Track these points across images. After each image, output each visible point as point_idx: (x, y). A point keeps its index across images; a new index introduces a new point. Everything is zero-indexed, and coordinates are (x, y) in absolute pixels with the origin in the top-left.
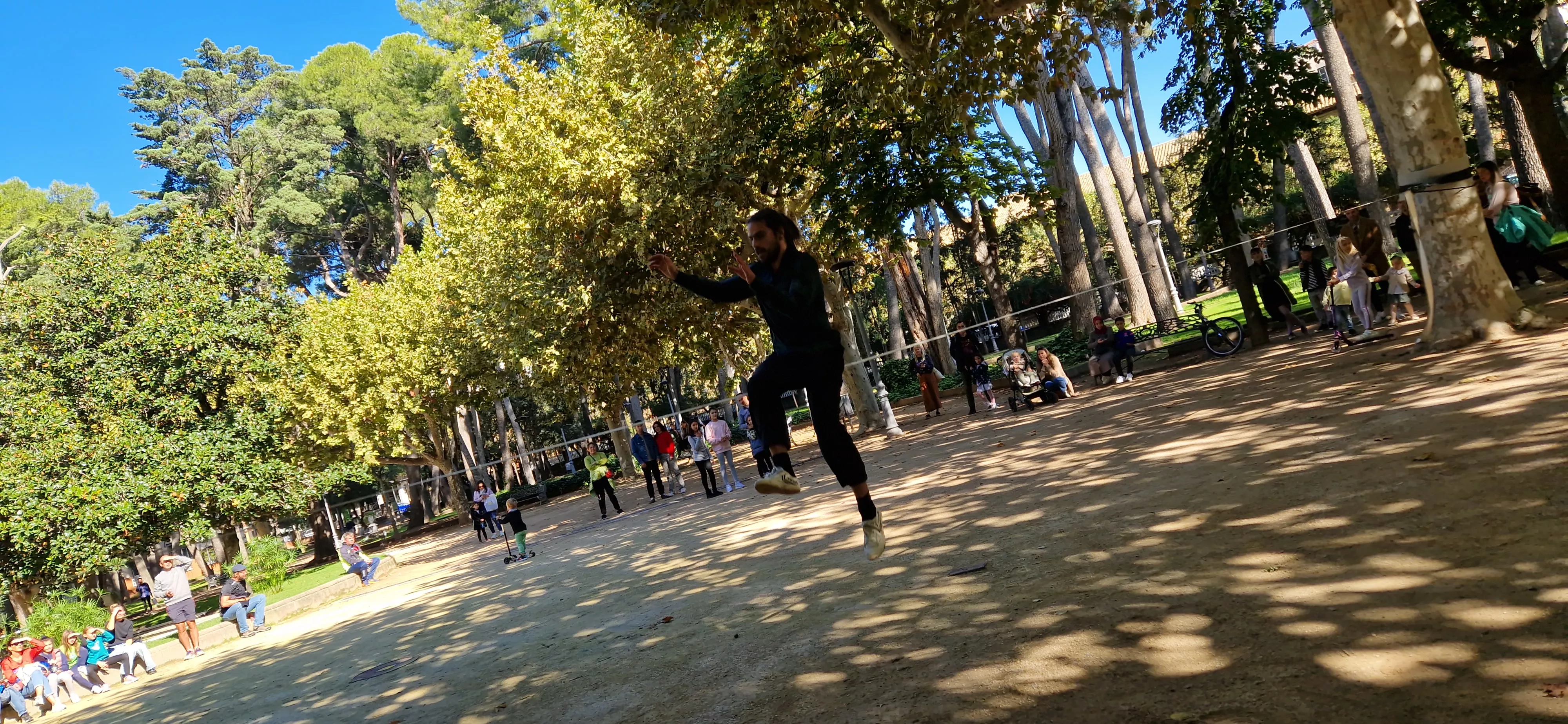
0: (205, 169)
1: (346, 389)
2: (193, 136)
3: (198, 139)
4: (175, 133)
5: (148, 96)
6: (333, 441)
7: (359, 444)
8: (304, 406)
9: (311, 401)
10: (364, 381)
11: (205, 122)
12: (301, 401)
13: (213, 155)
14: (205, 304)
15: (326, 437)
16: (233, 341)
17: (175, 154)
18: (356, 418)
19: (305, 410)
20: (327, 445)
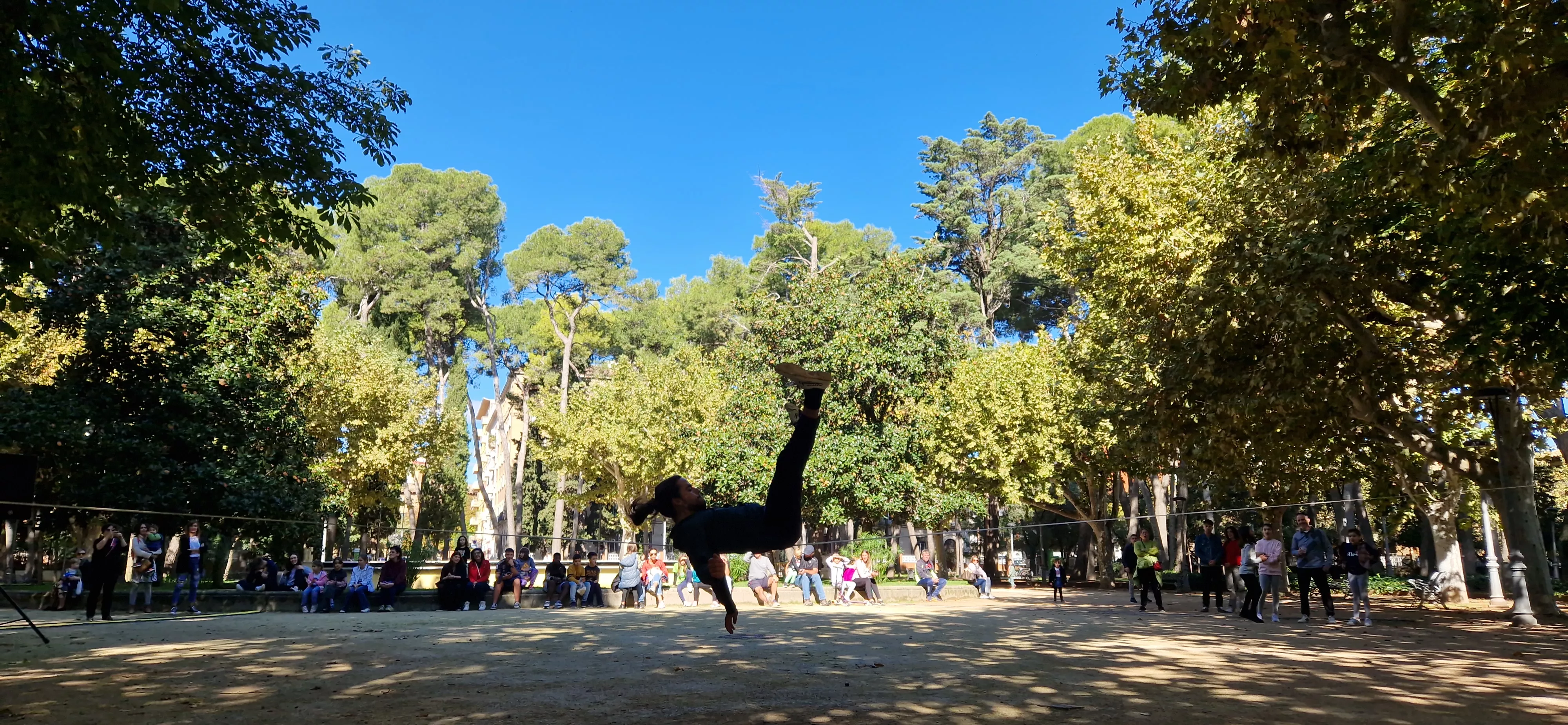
0: (959, 223)
1: (1010, 429)
2: (958, 195)
3: (961, 198)
4: (945, 191)
5: (935, 160)
6: (989, 474)
7: (1009, 482)
8: (971, 437)
9: (976, 435)
10: (1029, 425)
11: (972, 183)
12: (969, 433)
13: (968, 211)
14: (877, 332)
15: (983, 468)
16: (894, 368)
17: (941, 208)
18: (1012, 458)
19: (970, 441)
20: (984, 477)
